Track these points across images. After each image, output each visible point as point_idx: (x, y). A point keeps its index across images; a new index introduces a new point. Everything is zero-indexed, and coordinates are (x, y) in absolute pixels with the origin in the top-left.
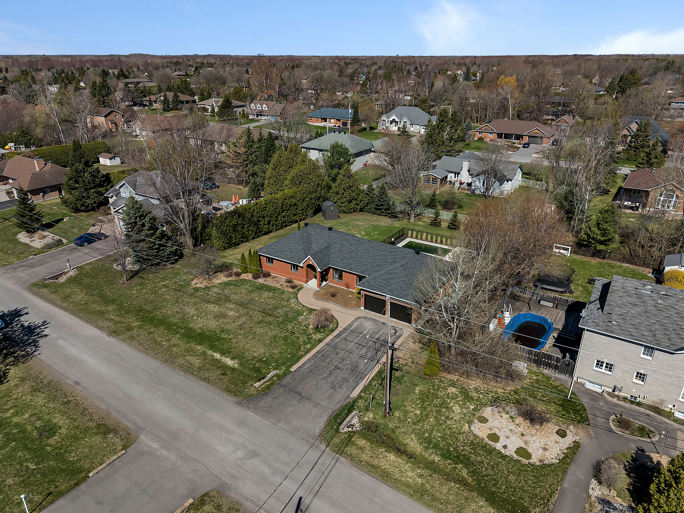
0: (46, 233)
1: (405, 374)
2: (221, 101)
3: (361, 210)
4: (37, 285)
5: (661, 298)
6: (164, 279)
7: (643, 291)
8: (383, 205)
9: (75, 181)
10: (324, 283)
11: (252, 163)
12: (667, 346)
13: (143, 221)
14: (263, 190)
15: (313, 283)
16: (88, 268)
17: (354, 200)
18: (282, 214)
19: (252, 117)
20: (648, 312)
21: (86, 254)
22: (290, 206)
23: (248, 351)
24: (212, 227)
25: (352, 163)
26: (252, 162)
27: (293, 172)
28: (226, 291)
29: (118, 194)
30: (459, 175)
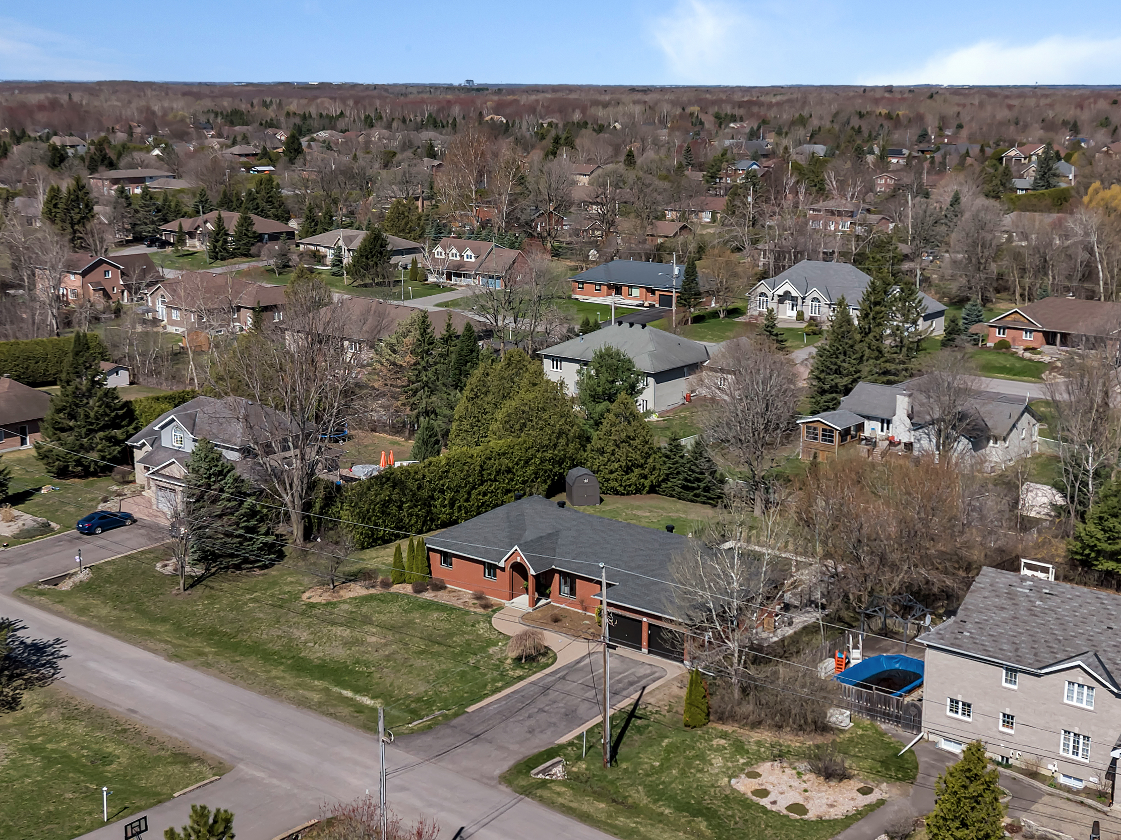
0: (15, 512)
1: (652, 724)
2: (360, 237)
3: (653, 490)
4: (25, 590)
5: (1041, 599)
6: (251, 590)
7: (1019, 589)
8: (699, 480)
9: (69, 414)
10: (543, 602)
11: (426, 388)
12: (1030, 664)
13: (223, 482)
14: (446, 445)
15: (522, 602)
16: (110, 569)
17: (638, 466)
18: (481, 488)
19: (435, 280)
20: (1017, 618)
21: (102, 547)
22: (498, 472)
23: (400, 688)
24: (342, 503)
25: (640, 392)
26: (426, 384)
27: (509, 406)
28: (364, 610)
29: (155, 440)
30: (891, 426)
